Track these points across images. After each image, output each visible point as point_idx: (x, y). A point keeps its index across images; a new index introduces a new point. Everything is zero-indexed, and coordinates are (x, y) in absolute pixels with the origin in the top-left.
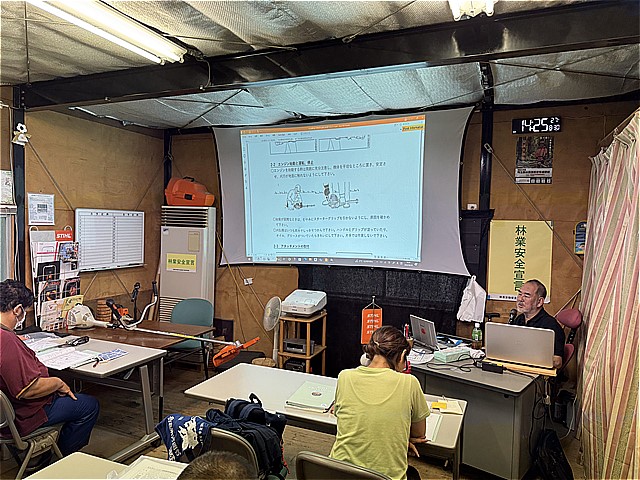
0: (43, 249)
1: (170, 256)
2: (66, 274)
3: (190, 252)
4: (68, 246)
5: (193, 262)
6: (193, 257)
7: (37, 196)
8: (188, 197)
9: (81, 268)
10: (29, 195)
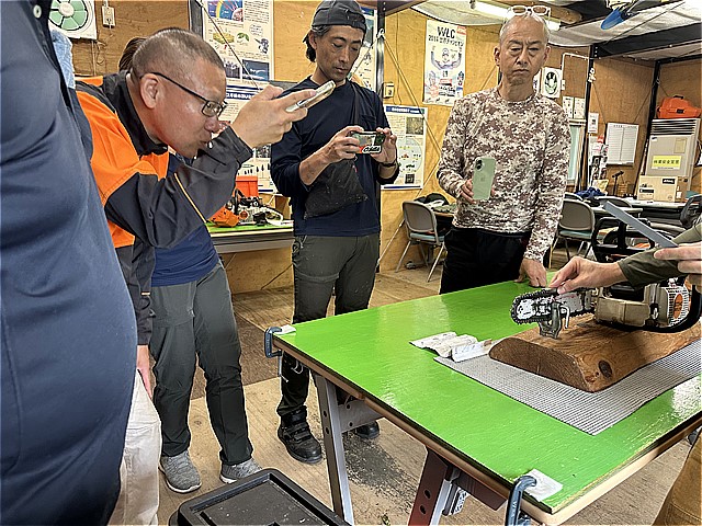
0: (595, 147)
1: (655, 158)
3: (676, 154)
4: (604, 147)
5: (677, 162)
6: (679, 158)
7: (593, 114)
8: (680, 111)
9: (607, 162)
10: (590, 114)
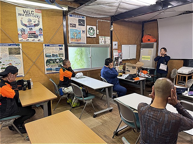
0: (116, 54)
1: (143, 56)
2: (120, 60)
3: (149, 55)
4: (120, 54)
5: (149, 58)
7: (114, 42)
8: (149, 40)
9: (122, 59)
